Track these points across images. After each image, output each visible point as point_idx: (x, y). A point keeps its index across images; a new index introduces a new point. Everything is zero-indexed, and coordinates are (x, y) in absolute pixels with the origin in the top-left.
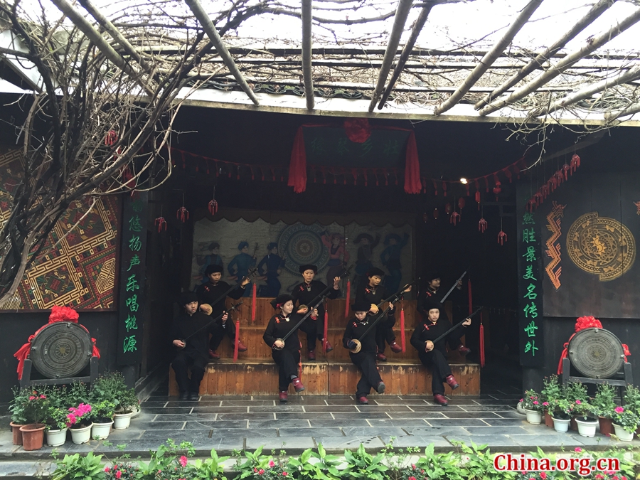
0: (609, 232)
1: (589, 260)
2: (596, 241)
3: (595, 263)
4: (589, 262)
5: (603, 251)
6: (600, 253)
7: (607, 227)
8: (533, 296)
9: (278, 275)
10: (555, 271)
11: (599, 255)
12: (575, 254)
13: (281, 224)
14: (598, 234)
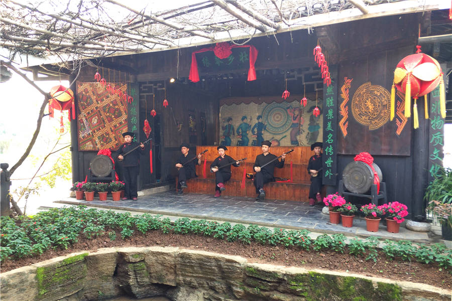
0: (376, 95)
1: (364, 116)
2: (369, 103)
3: (367, 118)
4: (363, 117)
5: (372, 109)
6: (370, 111)
7: (376, 92)
8: (331, 141)
9: (262, 134)
10: (344, 124)
11: (370, 112)
12: (355, 112)
13: (264, 104)
14: (370, 98)
